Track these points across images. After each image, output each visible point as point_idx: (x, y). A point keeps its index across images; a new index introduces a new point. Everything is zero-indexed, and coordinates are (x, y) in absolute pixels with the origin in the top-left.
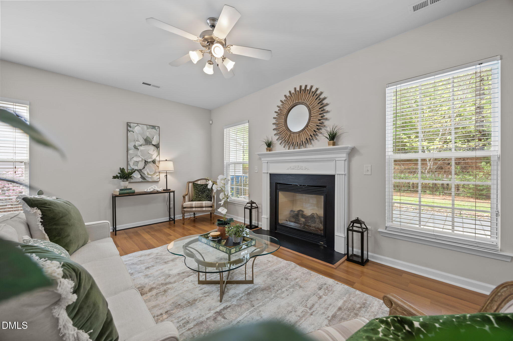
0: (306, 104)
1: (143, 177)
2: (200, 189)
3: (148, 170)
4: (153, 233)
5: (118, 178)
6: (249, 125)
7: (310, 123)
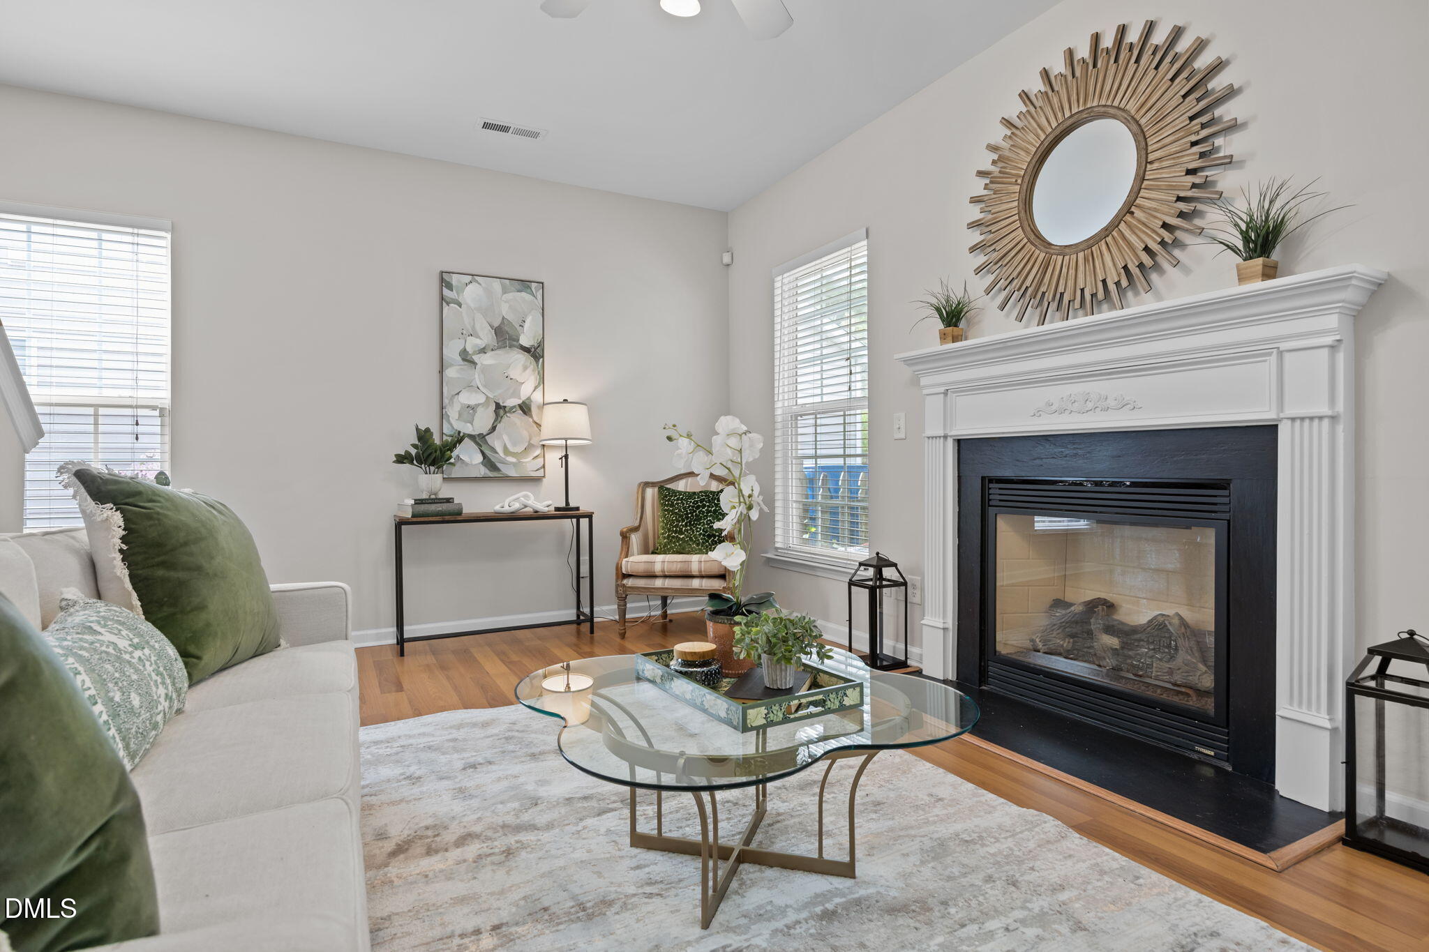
0: (1123, 110)
1: (489, 463)
2: (685, 508)
3: (505, 438)
4: (515, 658)
5: (412, 463)
6: (868, 245)
7: (1143, 193)
